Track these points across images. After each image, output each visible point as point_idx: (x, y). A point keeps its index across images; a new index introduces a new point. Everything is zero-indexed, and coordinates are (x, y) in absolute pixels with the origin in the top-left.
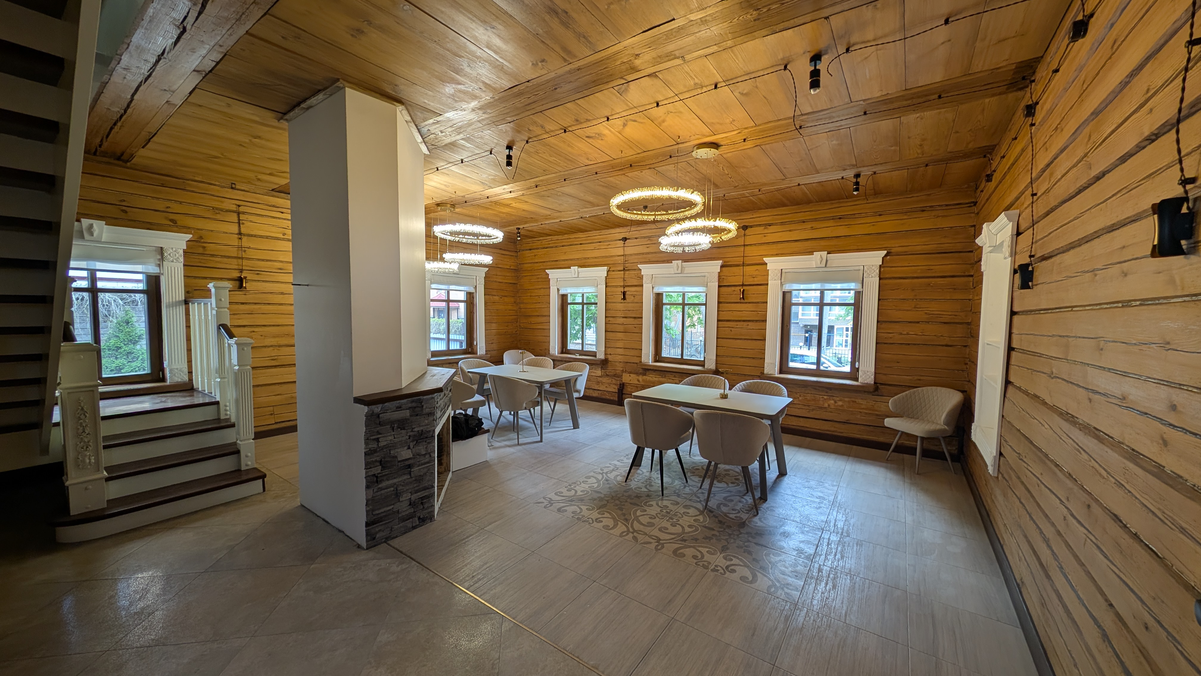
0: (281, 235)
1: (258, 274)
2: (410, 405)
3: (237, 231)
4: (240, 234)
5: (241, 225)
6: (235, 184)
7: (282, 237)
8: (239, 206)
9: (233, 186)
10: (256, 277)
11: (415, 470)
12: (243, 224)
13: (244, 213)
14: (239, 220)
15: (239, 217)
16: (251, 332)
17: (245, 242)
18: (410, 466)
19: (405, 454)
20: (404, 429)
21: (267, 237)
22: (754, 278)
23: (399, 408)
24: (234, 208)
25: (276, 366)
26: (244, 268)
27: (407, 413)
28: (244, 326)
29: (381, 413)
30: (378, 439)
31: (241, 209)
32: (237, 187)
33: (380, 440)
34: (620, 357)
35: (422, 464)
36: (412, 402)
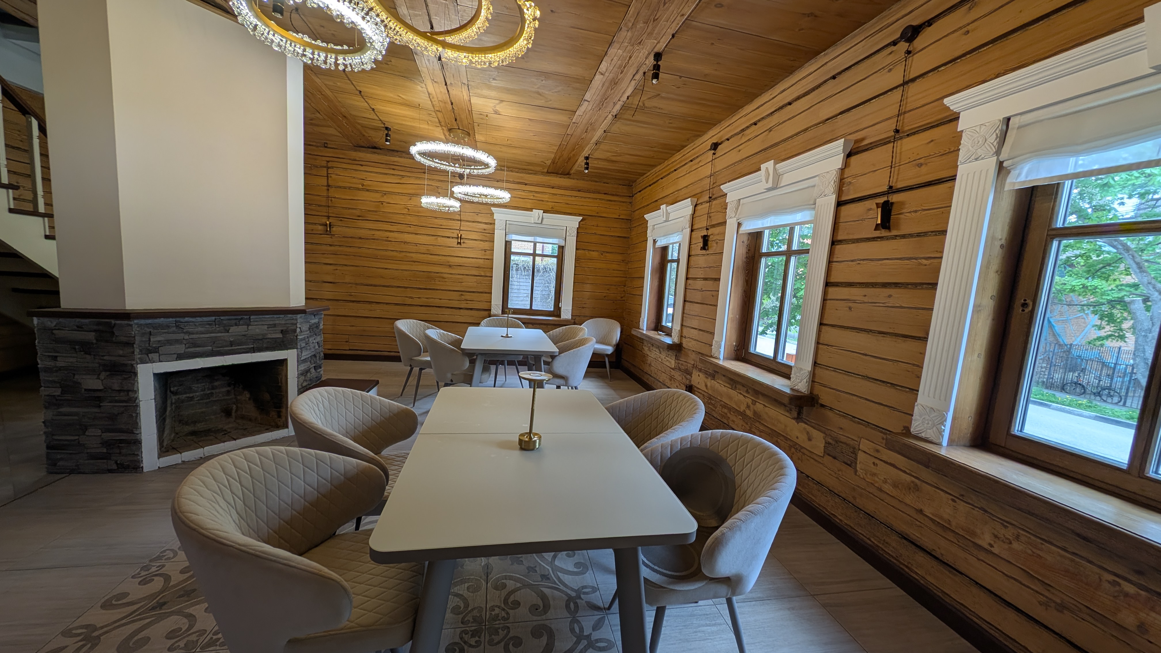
0: (361, 185)
1: (341, 220)
2: (95, 327)
3: (326, 184)
4: (328, 186)
5: (329, 178)
6: (327, 143)
7: (361, 187)
8: (328, 162)
9: (326, 145)
10: (340, 223)
11: (106, 404)
12: (331, 177)
13: (332, 167)
14: (328, 174)
15: (327, 171)
16: (335, 270)
17: (333, 193)
18: (99, 399)
19: (92, 383)
20: (90, 354)
21: (350, 188)
22: (920, 165)
23: (80, 328)
24: (324, 163)
25: (353, 301)
26: (330, 215)
27: (91, 337)
28: (331, 264)
29: (55, 329)
30: (56, 357)
31: (330, 164)
32: (329, 146)
33: (58, 359)
34: (694, 342)
35: (116, 401)
36: (99, 324)
